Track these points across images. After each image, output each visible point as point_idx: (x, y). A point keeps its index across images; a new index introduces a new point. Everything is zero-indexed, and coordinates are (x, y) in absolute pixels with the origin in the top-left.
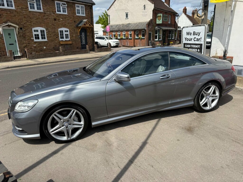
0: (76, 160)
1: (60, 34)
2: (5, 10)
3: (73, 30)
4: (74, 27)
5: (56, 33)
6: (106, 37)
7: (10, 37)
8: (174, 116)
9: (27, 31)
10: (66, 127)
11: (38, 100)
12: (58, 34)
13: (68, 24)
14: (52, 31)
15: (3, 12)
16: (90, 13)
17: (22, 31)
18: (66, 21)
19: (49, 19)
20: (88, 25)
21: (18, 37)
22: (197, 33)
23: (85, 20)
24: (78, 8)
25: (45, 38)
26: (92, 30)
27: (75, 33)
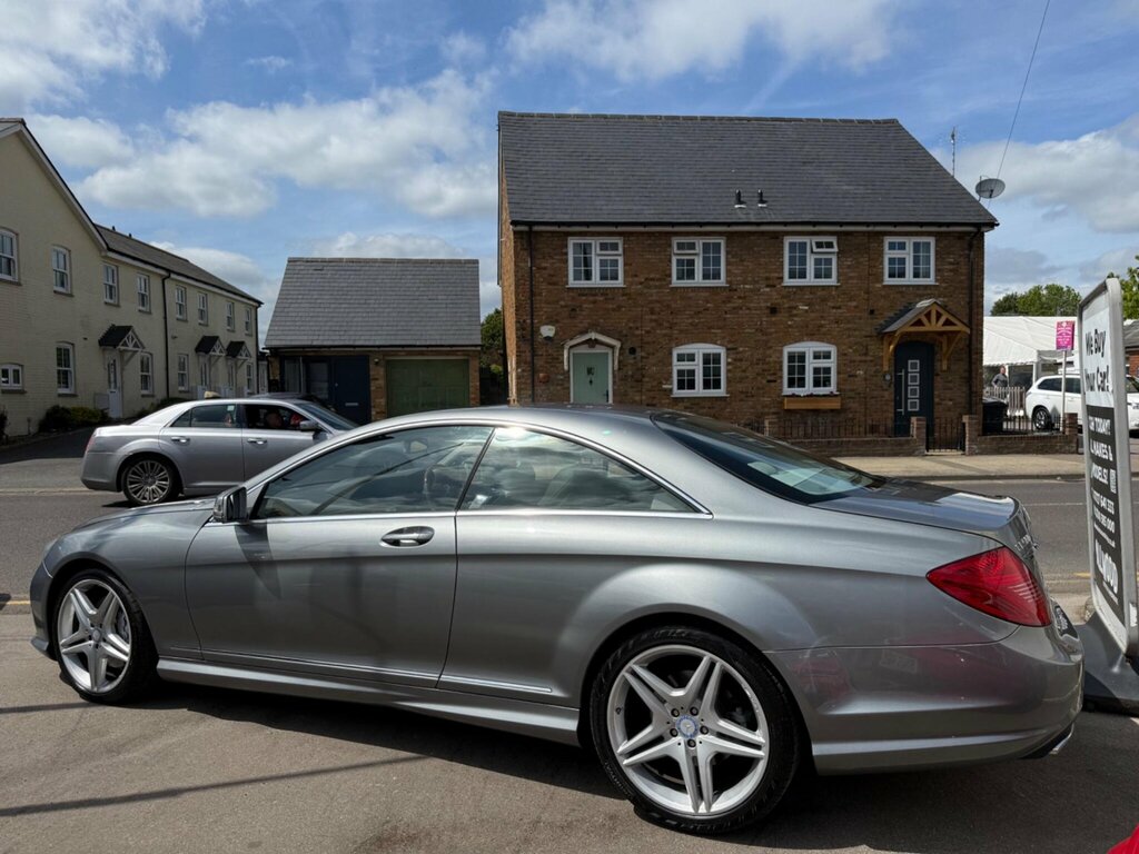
1: (789, 367)
3: (856, 351)
5: (769, 363)
7: (591, 382)
9: (653, 360)
10: (96, 647)
12: (782, 367)
13: (837, 323)
14: (752, 355)
16: (964, 269)
17: (635, 358)
18: (825, 315)
19: (749, 309)
20: (938, 326)
21: (617, 380)
23: (924, 303)
24: (897, 254)
25: (717, 385)
26: (969, 346)
27: (865, 361)
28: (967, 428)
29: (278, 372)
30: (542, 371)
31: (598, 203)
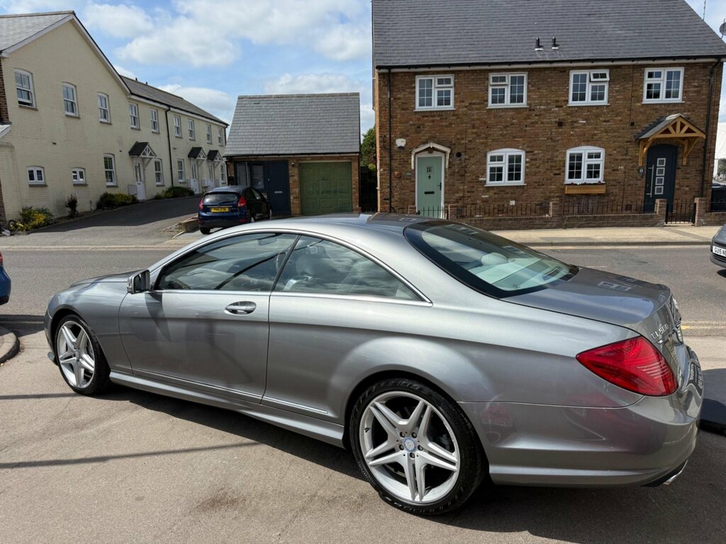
1: (570, 164)
2: (432, 113)
3: (618, 152)
4: (627, 142)
5: (556, 161)
7: (430, 177)
9: (473, 161)
10: (78, 361)
12: (564, 164)
13: (606, 132)
14: (544, 156)
16: (705, 91)
17: (460, 160)
18: (598, 127)
19: (543, 123)
20: (680, 133)
21: (448, 175)
23: (673, 117)
24: (653, 81)
25: (518, 177)
26: (705, 147)
27: (625, 159)
28: (697, 207)
29: (233, 172)
30: (396, 170)
31: (436, 50)
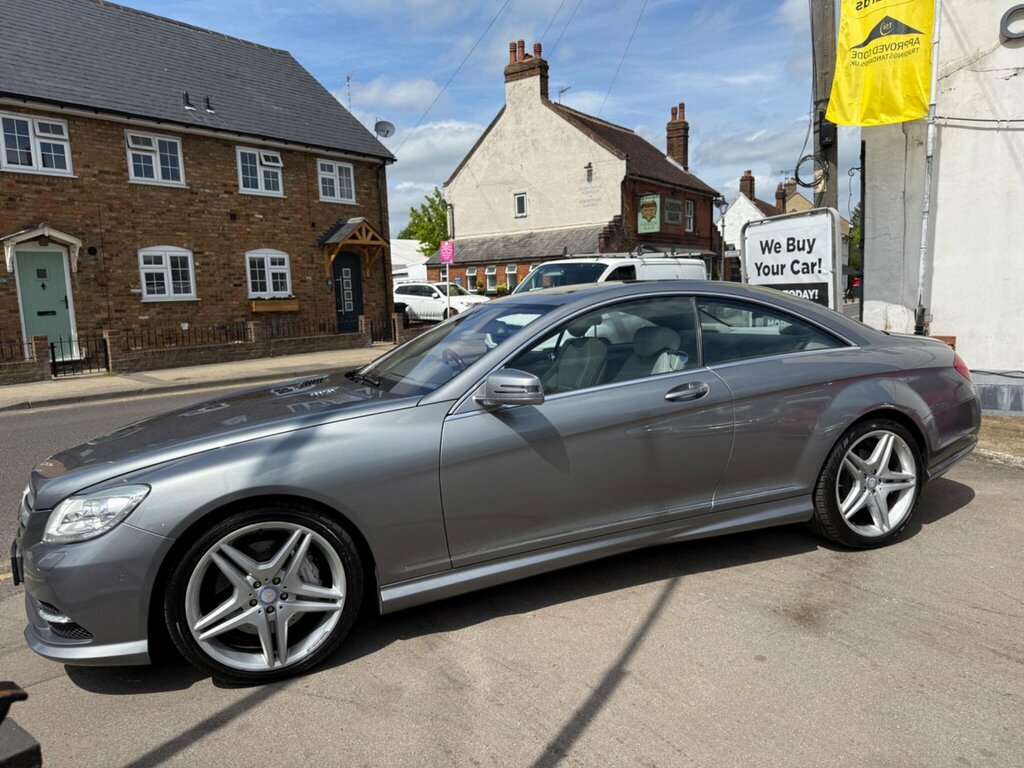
0: (307, 750)
1: (252, 272)
2: (34, 179)
3: (304, 259)
4: (311, 246)
5: (234, 268)
6: (438, 287)
7: (43, 286)
8: (737, 567)
9: (117, 262)
10: (268, 611)
11: (150, 488)
12: (245, 271)
13: (287, 232)
14: (218, 260)
15: (25, 186)
16: (374, 194)
17: (96, 259)
18: (277, 224)
19: (210, 213)
20: (365, 240)
21: (77, 284)
22: (804, 241)
24: (326, 175)
25: (187, 289)
26: (383, 258)
27: (312, 268)
28: (396, 324)
